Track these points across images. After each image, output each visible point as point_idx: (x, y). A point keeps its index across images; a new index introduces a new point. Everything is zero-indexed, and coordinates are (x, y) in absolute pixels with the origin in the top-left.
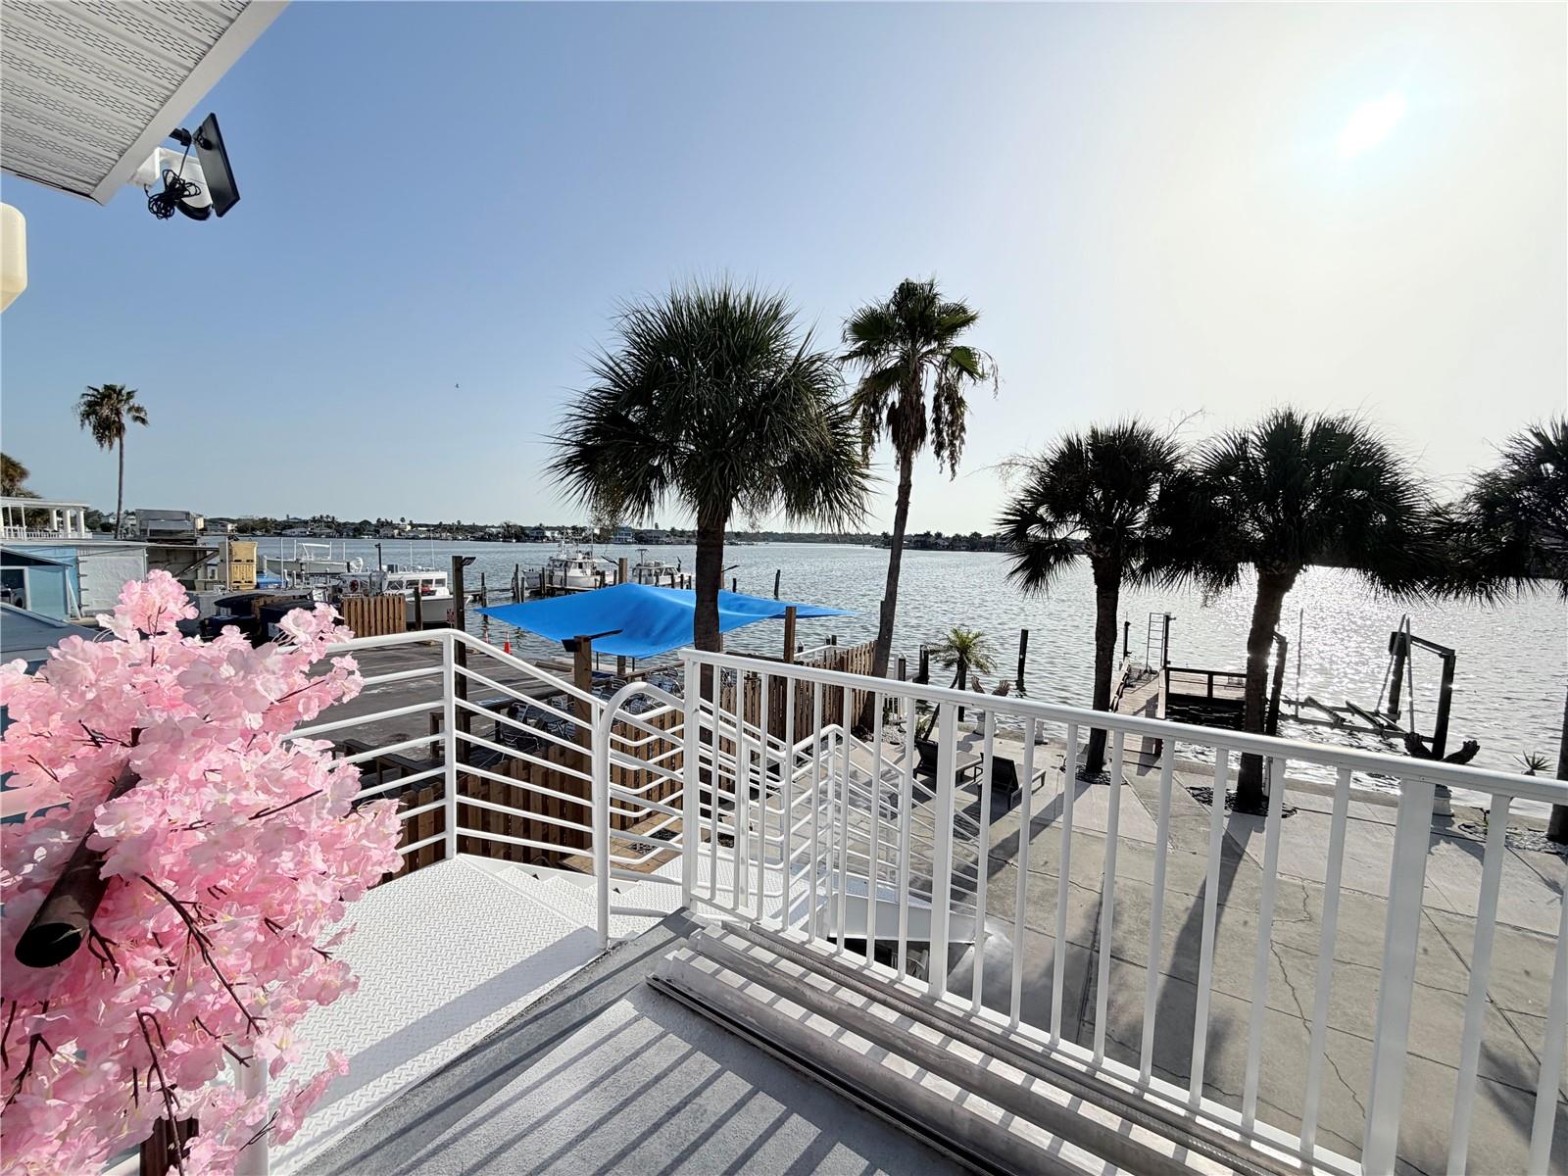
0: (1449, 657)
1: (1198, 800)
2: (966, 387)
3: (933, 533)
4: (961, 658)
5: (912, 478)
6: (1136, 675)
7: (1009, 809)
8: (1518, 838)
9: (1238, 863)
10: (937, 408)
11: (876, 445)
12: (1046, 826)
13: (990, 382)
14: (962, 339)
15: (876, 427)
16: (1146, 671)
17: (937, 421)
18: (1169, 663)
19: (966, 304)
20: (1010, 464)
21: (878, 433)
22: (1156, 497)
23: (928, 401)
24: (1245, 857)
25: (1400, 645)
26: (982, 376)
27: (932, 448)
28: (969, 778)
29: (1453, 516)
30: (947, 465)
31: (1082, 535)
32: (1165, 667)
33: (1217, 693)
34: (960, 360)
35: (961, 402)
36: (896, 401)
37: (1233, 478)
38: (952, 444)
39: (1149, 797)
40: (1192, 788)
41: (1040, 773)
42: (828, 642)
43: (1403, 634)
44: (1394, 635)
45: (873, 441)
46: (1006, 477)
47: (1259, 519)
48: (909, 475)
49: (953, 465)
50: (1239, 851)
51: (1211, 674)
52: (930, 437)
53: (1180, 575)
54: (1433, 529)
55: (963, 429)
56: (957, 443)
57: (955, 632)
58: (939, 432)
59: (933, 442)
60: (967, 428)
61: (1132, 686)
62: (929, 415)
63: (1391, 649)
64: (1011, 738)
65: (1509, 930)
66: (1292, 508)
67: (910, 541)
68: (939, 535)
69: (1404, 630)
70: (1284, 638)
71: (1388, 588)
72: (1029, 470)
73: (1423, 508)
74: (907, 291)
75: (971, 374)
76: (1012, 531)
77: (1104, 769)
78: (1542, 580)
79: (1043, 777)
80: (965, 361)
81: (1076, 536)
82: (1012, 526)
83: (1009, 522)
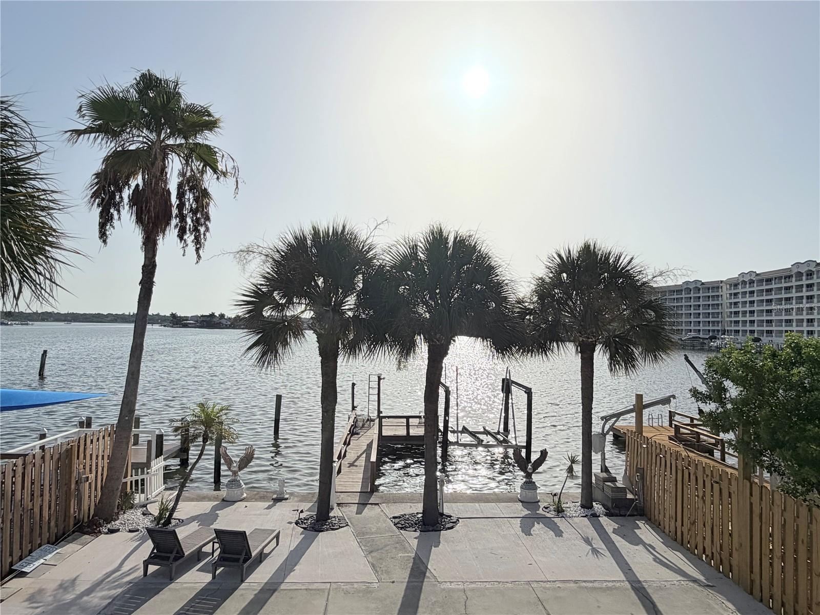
0: (529, 392)
1: (398, 528)
2: (209, 181)
3: (217, 314)
4: (206, 431)
5: (157, 259)
6: (361, 424)
7: (242, 581)
8: (569, 509)
9: (423, 582)
10: (181, 195)
11: (116, 222)
12: (275, 591)
13: (231, 181)
14: (208, 138)
15: (117, 207)
16: (368, 420)
17: (181, 206)
18: (381, 412)
19: (211, 110)
20: (248, 251)
21: (119, 211)
22: (361, 285)
23: (173, 187)
24: (428, 574)
25: (507, 386)
26: (225, 174)
27: (176, 232)
28: (207, 554)
29: (526, 304)
30: (191, 248)
31: (308, 315)
32: (378, 416)
33: (413, 432)
34: (204, 156)
35: (205, 194)
36: (141, 184)
37: (409, 273)
38: (196, 230)
39: (364, 534)
40: (394, 518)
41: (274, 534)
42: (81, 424)
43: (507, 379)
44: (503, 380)
45: (112, 218)
46: (244, 263)
47: (425, 303)
48: (154, 255)
49: (197, 250)
50: (423, 568)
51: (408, 418)
52: (174, 222)
53: (378, 347)
54: (518, 312)
55: (208, 218)
56: (202, 229)
57: (202, 405)
58: (182, 218)
59: (176, 226)
60: (211, 218)
61: (358, 434)
62: (174, 200)
63: (502, 390)
64: (256, 500)
65: (572, 585)
66: (446, 296)
67: (197, 321)
68: (222, 316)
69: (508, 377)
70: (448, 387)
71: (499, 353)
72: (263, 257)
73: (512, 298)
74: (148, 82)
75: (215, 170)
76: (249, 311)
77: (331, 514)
78: (568, 343)
79: (277, 537)
80: (208, 157)
81: (304, 316)
82: (250, 307)
83: (248, 303)
